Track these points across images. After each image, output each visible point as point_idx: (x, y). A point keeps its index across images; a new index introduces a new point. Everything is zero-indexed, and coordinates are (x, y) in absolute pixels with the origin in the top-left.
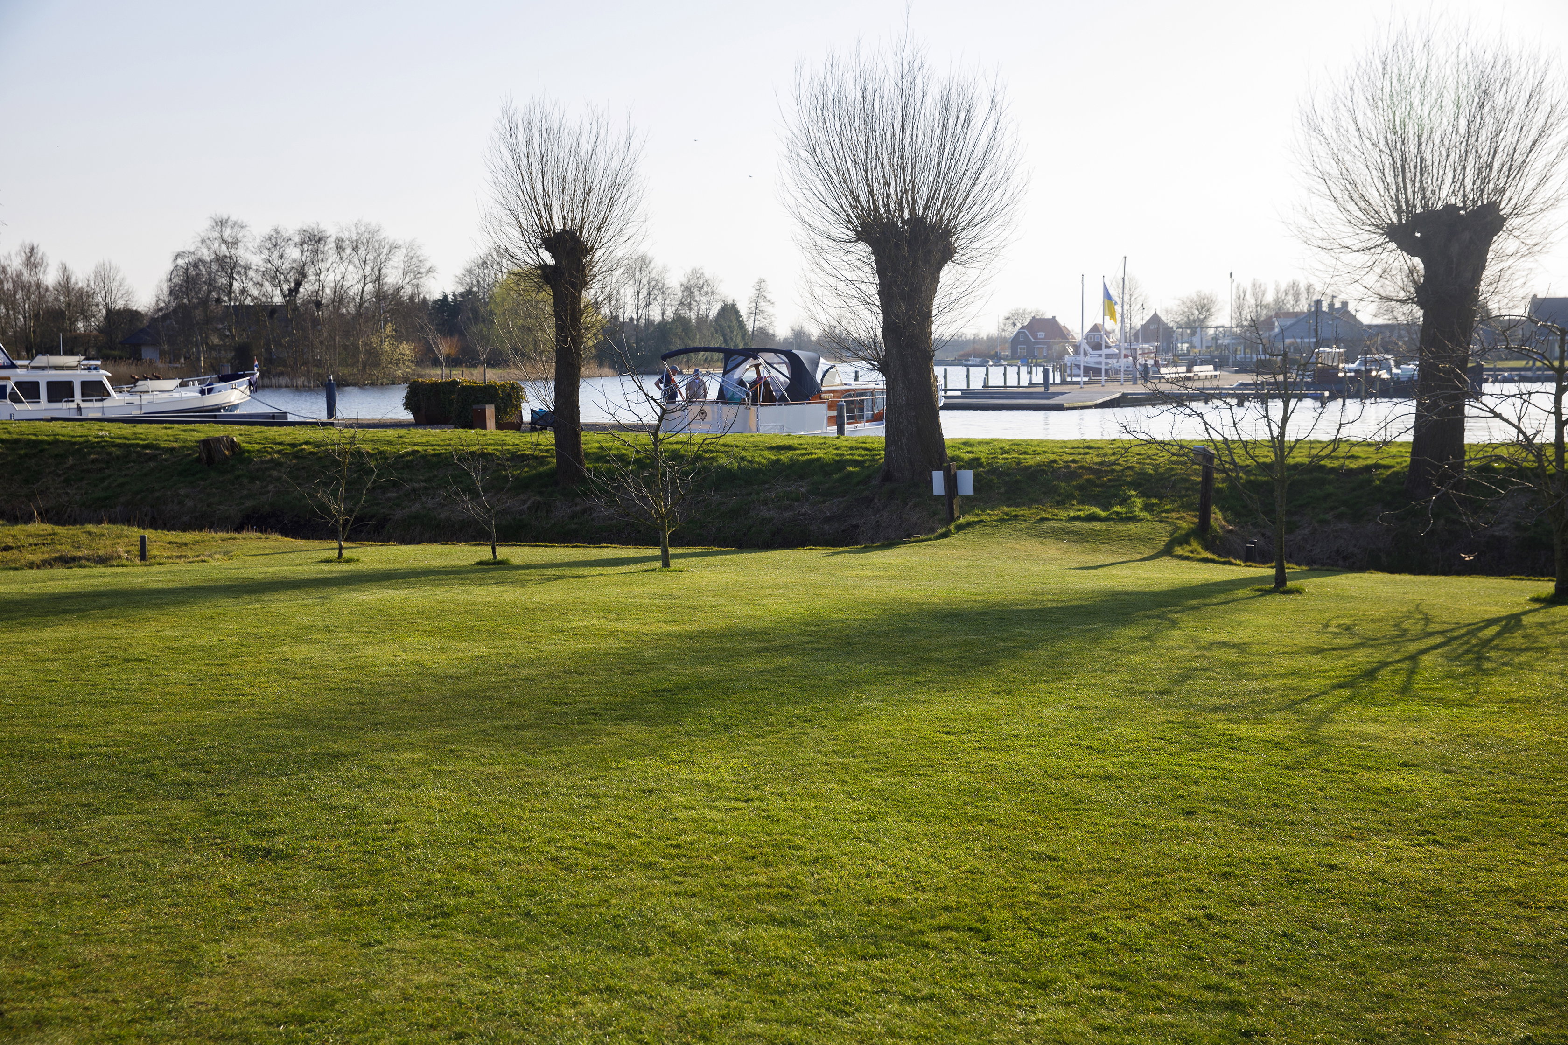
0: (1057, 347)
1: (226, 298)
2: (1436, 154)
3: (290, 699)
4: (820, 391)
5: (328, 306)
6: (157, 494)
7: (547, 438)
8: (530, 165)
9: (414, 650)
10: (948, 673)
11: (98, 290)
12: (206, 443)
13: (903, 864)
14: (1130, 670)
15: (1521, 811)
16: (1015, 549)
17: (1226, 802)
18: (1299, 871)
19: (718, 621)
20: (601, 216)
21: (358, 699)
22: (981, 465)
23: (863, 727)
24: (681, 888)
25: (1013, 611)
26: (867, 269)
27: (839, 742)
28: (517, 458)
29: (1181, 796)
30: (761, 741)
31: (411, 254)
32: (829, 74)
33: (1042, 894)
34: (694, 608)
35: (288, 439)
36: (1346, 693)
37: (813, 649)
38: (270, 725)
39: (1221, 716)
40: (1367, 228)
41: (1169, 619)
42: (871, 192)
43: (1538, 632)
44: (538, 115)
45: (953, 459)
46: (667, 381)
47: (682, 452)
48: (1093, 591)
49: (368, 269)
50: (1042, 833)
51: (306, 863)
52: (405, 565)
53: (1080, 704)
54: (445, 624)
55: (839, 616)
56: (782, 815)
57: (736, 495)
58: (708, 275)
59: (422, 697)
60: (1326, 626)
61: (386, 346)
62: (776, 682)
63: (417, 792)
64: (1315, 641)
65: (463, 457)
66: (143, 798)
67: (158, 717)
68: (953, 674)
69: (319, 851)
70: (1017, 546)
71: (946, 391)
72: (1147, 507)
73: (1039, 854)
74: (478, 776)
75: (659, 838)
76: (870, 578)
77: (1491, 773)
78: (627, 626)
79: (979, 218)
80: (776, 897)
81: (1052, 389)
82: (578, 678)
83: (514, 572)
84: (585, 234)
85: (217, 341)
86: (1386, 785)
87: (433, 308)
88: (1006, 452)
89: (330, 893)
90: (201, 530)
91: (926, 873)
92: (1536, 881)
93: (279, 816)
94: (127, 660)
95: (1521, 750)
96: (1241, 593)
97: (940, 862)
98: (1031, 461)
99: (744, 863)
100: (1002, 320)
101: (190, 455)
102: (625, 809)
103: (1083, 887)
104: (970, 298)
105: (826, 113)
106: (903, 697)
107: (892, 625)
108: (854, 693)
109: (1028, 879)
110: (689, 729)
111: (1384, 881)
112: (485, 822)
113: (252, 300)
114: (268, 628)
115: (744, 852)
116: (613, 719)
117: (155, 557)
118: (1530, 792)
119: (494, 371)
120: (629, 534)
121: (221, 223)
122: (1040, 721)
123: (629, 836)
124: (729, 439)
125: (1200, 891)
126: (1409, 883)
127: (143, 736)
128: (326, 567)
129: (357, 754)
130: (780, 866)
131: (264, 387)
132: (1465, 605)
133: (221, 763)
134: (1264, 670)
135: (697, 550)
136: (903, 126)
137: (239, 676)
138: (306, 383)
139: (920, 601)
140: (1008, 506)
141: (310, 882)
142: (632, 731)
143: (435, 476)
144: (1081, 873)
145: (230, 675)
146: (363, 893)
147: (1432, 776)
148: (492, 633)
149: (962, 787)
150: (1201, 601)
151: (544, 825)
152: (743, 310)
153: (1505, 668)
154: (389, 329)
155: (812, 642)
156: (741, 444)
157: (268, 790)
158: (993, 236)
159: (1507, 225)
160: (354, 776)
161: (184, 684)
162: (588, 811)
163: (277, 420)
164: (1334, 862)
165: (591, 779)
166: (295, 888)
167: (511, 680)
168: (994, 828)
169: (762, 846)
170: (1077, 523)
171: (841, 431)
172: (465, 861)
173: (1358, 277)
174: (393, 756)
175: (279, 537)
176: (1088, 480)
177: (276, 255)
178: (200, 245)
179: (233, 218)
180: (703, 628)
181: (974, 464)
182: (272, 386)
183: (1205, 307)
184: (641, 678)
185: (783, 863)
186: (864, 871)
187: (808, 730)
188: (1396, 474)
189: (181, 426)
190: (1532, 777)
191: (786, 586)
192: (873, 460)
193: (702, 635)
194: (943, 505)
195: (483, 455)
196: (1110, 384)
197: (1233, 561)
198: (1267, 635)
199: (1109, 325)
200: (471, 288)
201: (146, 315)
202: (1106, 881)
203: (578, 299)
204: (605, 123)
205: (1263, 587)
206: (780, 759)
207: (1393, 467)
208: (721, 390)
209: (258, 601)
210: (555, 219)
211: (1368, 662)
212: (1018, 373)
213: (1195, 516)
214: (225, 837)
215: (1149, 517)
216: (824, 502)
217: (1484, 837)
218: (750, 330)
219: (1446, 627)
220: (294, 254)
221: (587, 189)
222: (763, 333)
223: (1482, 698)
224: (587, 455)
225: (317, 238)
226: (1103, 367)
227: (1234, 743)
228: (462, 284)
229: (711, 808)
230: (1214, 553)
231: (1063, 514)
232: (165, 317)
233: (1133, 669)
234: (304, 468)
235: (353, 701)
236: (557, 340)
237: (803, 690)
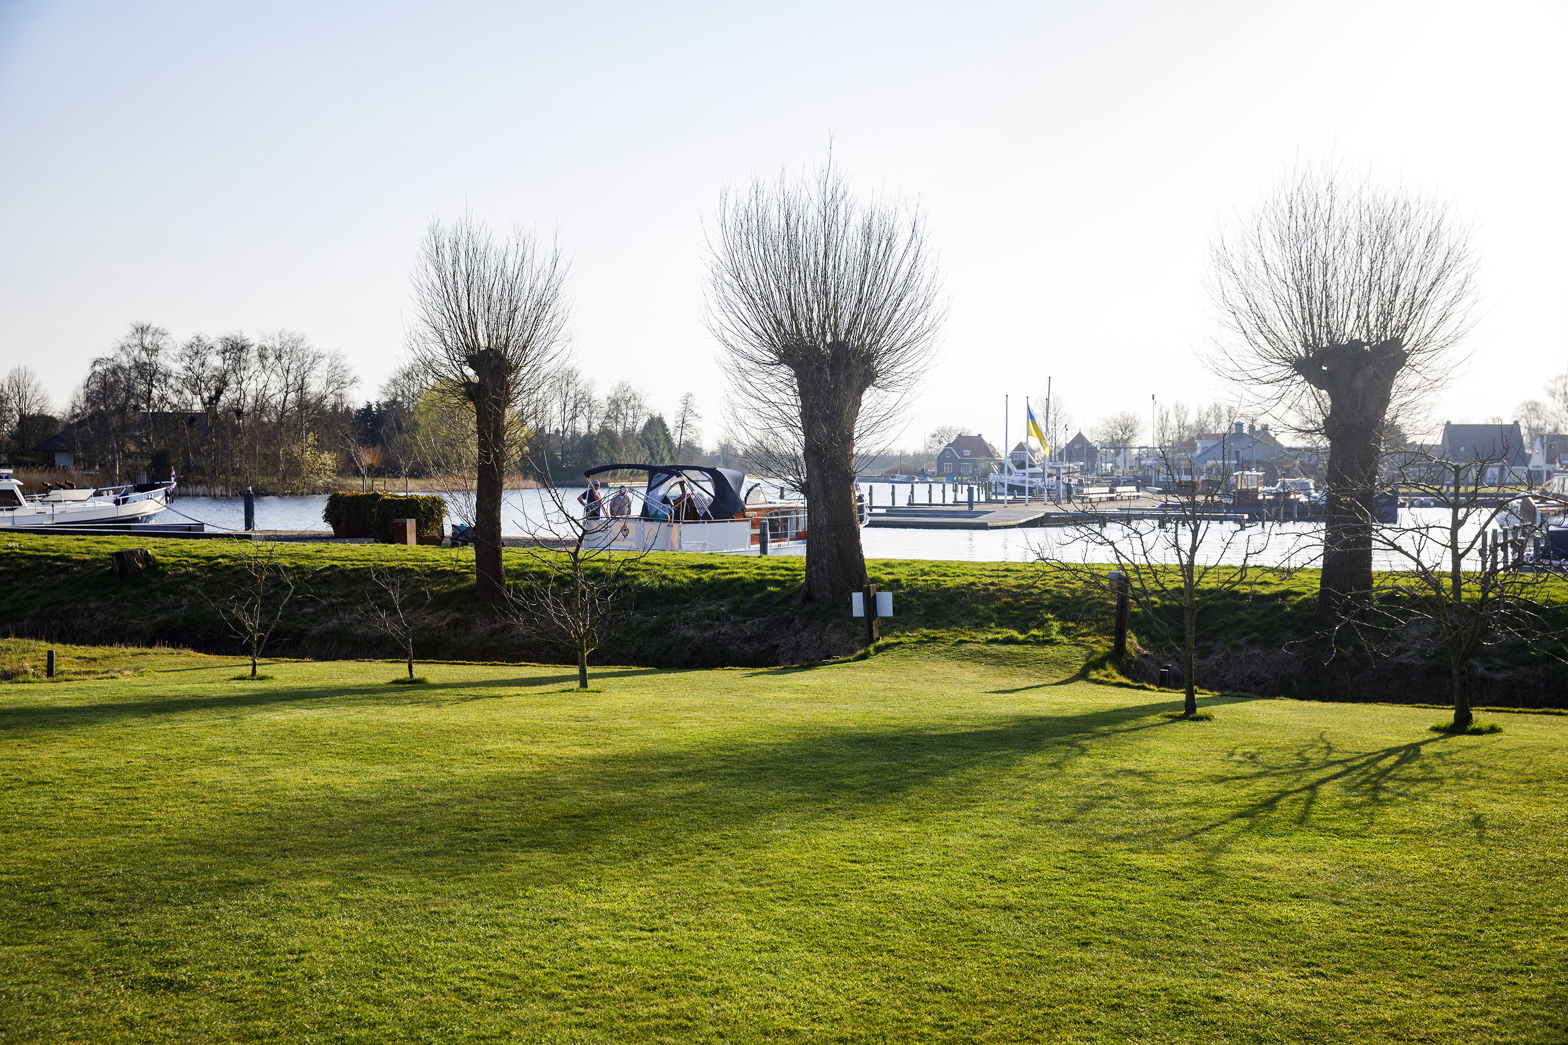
0: (983, 466)
1: (144, 406)
2: (1341, 291)
3: (197, 824)
4: (744, 510)
5: (249, 414)
6: (67, 607)
7: (468, 554)
8: (455, 283)
9: (325, 773)
10: (858, 800)
11: (12, 395)
12: (120, 556)
13: (801, 995)
14: (1037, 798)
15: (1404, 943)
16: (932, 672)
17: (1121, 933)
18: (1186, 1003)
19: (633, 745)
20: (526, 334)
21: (266, 824)
22: (901, 586)
23: (771, 856)
24: (582, 1019)
25: (926, 737)
26: (790, 391)
27: (746, 871)
28: (436, 574)
29: (1078, 927)
30: (668, 868)
31: (335, 364)
32: (754, 200)
33: (936, 1026)
34: (610, 731)
35: (204, 553)
36: (1244, 822)
37: (726, 774)
38: (176, 852)
39: (1123, 846)
40: (1277, 361)
41: (1079, 746)
42: (794, 316)
43: (1434, 762)
44: (465, 235)
45: (874, 580)
46: (591, 498)
47: (604, 570)
48: (1006, 716)
49: (291, 378)
50: (940, 963)
51: (208, 994)
52: (319, 684)
53: (985, 832)
54: (358, 746)
55: (754, 740)
56: (686, 945)
57: (656, 614)
58: (635, 388)
59: (331, 822)
60: (1232, 754)
61: (308, 455)
62: (687, 808)
63: (323, 921)
64: (1219, 770)
65: (380, 573)
66: (44, 928)
67: (62, 843)
68: (863, 801)
69: (222, 983)
70: (935, 669)
71: (871, 508)
72: (1064, 631)
73: (936, 985)
74: (384, 905)
75: (562, 969)
76: (787, 701)
77: (1378, 904)
78: (542, 749)
79: (900, 343)
80: (675, 1029)
81: (976, 508)
82: (490, 803)
83: (430, 692)
84: (510, 351)
85: (133, 448)
86: (1276, 916)
87: (357, 417)
88: (926, 574)
89: (231, 1025)
90: (111, 645)
91: (824, 1004)
92: (1411, 1014)
93: (183, 946)
94: (31, 783)
95: (1409, 882)
96: (1151, 719)
97: (838, 993)
98: (950, 583)
99: (645, 994)
100: (928, 438)
101: (102, 567)
102: (531, 938)
103: (976, 1018)
104: (891, 421)
105: (750, 239)
106: (812, 824)
107: (806, 750)
108: (764, 820)
109: (922, 1010)
110: (598, 856)
111: (1266, 1013)
112: (390, 952)
113: (171, 408)
114: (177, 750)
115: (646, 983)
116: (523, 846)
117: (62, 673)
118: (1414, 924)
119: (418, 482)
120: (548, 652)
121: (142, 330)
122: (945, 849)
123: (533, 966)
124: (650, 558)
125: (1089, 1022)
126: (1290, 1015)
127: (46, 863)
128: (239, 685)
129: (263, 882)
130: (681, 997)
131: (180, 496)
132: (1367, 734)
133: (125, 891)
134: (1168, 798)
135: (617, 669)
136: (825, 253)
137: (146, 800)
138: (224, 493)
139: (835, 725)
140: (927, 628)
141: (211, 1014)
142: (541, 858)
143: (353, 591)
144: (975, 1004)
145: (137, 798)
146: (264, 1025)
147: (1321, 908)
148: (404, 755)
149: (865, 917)
150: (1111, 727)
151: (449, 955)
152: (670, 423)
153: (1400, 799)
154: (311, 439)
155: (725, 767)
156: (662, 562)
157: (171, 918)
158: (914, 361)
159: (1410, 360)
160: (260, 905)
161: (89, 808)
162: (494, 940)
163: (194, 532)
164: (1220, 994)
165: (498, 908)
166: (196, 1021)
167: (422, 805)
168: (893, 958)
169: (664, 977)
170: (995, 646)
171: (764, 550)
172: (368, 992)
173: (1267, 408)
174: (300, 884)
175: (192, 653)
176: (1006, 603)
177: (197, 362)
178: (119, 351)
179: (155, 325)
180: (618, 751)
181: (894, 585)
182: (189, 495)
183: (1128, 428)
184: (552, 804)
185: (684, 995)
186: (763, 1002)
187: (716, 858)
188: (1307, 600)
189: (94, 538)
190: (1417, 909)
191: (702, 708)
192: (794, 580)
193: (616, 759)
194: (863, 626)
195: (404, 571)
196: (1034, 503)
197: (1147, 685)
198: (1173, 763)
199: (1034, 443)
200: (395, 399)
201: (61, 420)
202: (998, 1012)
203: (501, 416)
204: (532, 244)
205: (1174, 713)
206: (687, 888)
207: (1304, 594)
208: (645, 507)
209: (168, 721)
210: (480, 337)
211: (1269, 792)
212: (943, 491)
213: (1111, 640)
214: (127, 968)
215: (1066, 641)
216: (745, 622)
217: (1366, 970)
218: (677, 443)
219: (1347, 756)
220: (215, 361)
221: (512, 308)
222: (690, 448)
223: (1376, 828)
224: (508, 571)
225: (240, 346)
226: (1027, 486)
227: (1132, 873)
228: (386, 393)
229: (616, 938)
230: (1129, 678)
231: (981, 636)
232: (81, 424)
233: (1039, 797)
234: (219, 582)
235: (261, 826)
236: (480, 457)
237: (713, 816)
